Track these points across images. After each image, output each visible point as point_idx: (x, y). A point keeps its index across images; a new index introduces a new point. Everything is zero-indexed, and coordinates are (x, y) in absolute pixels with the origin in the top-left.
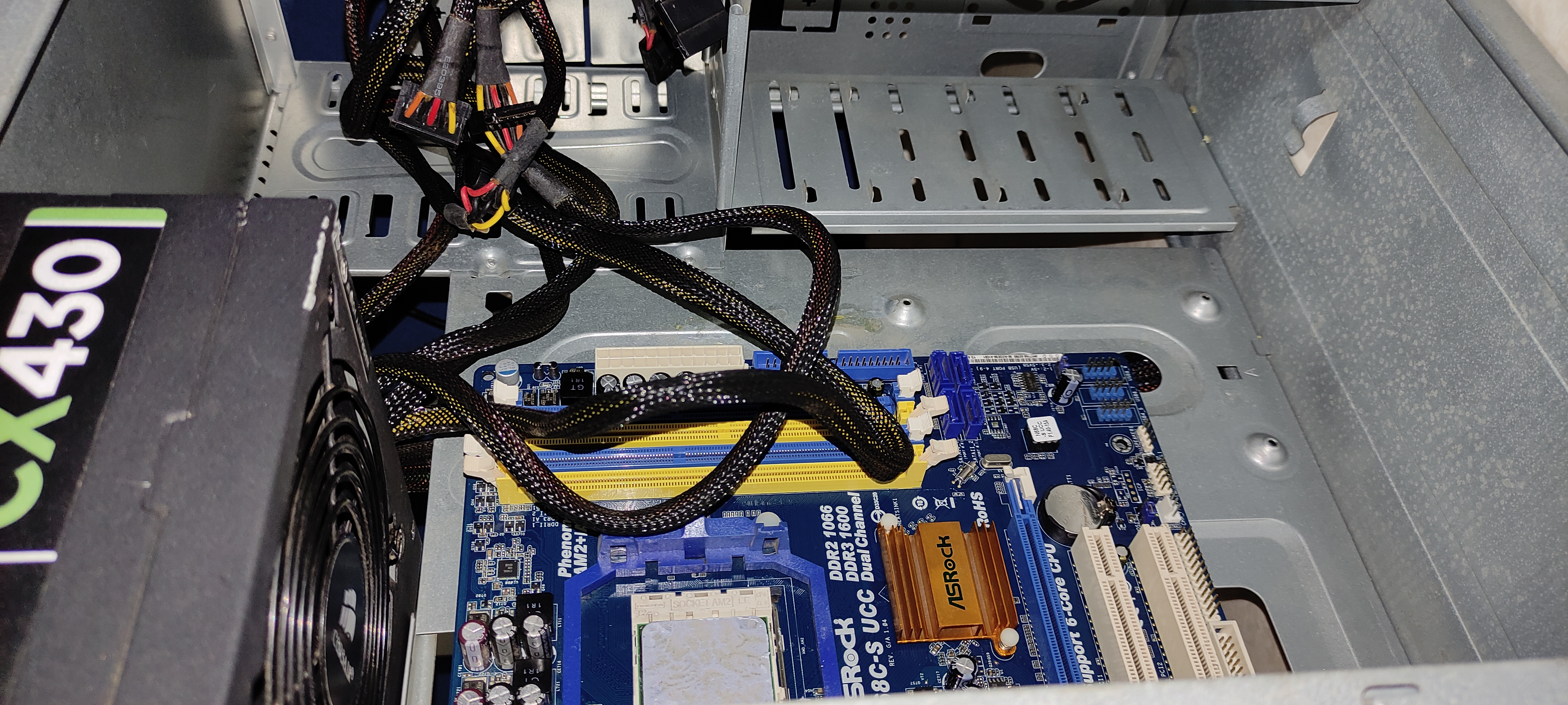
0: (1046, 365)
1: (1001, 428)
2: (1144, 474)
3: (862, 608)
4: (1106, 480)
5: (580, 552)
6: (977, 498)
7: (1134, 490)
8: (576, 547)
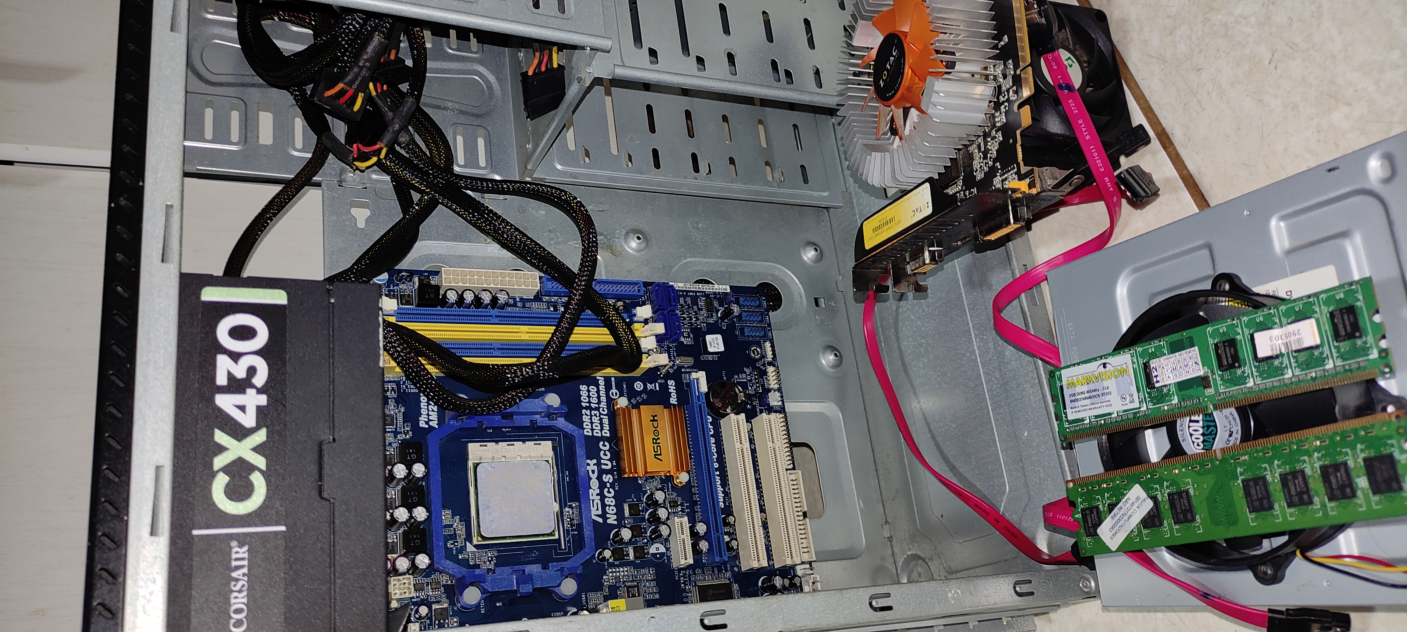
0: (719, 293)
1: (689, 337)
2: (765, 373)
3: (602, 452)
4: (744, 375)
5: (433, 411)
6: (671, 383)
7: (758, 383)
8: (430, 407)
